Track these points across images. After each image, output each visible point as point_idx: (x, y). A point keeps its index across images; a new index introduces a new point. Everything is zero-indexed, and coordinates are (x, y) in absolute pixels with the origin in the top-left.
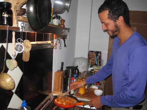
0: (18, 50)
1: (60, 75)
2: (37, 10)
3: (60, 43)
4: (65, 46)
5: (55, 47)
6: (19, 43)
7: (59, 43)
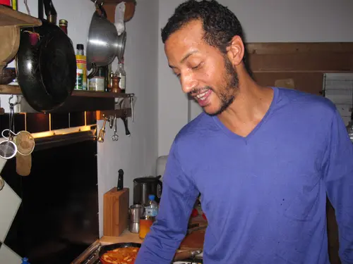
0: (5, 153)
1: (116, 199)
2: (38, 70)
3: (114, 127)
4: (128, 133)
5: (100, 139)
6: (7, 139)
7: (111, 127)
